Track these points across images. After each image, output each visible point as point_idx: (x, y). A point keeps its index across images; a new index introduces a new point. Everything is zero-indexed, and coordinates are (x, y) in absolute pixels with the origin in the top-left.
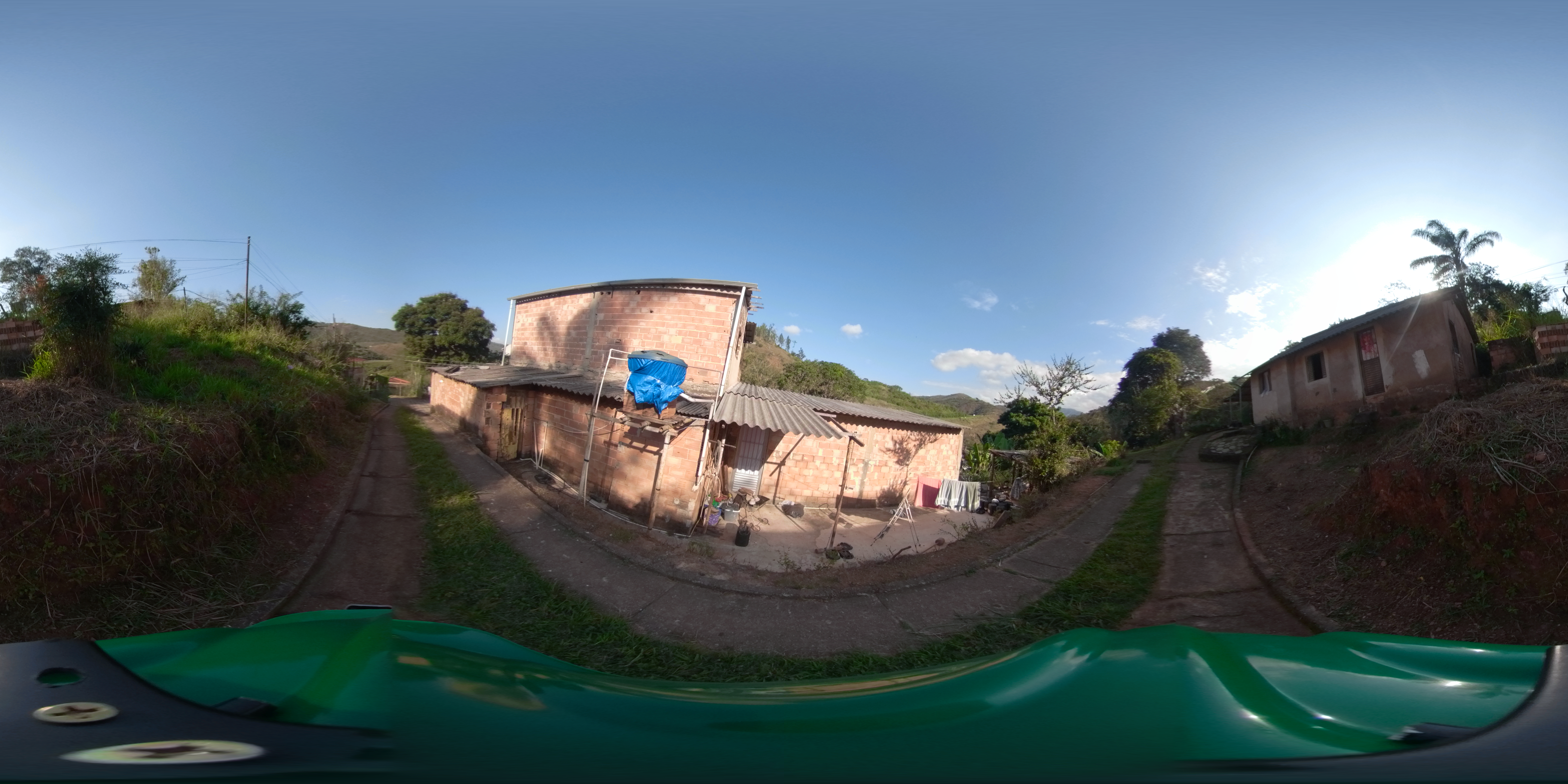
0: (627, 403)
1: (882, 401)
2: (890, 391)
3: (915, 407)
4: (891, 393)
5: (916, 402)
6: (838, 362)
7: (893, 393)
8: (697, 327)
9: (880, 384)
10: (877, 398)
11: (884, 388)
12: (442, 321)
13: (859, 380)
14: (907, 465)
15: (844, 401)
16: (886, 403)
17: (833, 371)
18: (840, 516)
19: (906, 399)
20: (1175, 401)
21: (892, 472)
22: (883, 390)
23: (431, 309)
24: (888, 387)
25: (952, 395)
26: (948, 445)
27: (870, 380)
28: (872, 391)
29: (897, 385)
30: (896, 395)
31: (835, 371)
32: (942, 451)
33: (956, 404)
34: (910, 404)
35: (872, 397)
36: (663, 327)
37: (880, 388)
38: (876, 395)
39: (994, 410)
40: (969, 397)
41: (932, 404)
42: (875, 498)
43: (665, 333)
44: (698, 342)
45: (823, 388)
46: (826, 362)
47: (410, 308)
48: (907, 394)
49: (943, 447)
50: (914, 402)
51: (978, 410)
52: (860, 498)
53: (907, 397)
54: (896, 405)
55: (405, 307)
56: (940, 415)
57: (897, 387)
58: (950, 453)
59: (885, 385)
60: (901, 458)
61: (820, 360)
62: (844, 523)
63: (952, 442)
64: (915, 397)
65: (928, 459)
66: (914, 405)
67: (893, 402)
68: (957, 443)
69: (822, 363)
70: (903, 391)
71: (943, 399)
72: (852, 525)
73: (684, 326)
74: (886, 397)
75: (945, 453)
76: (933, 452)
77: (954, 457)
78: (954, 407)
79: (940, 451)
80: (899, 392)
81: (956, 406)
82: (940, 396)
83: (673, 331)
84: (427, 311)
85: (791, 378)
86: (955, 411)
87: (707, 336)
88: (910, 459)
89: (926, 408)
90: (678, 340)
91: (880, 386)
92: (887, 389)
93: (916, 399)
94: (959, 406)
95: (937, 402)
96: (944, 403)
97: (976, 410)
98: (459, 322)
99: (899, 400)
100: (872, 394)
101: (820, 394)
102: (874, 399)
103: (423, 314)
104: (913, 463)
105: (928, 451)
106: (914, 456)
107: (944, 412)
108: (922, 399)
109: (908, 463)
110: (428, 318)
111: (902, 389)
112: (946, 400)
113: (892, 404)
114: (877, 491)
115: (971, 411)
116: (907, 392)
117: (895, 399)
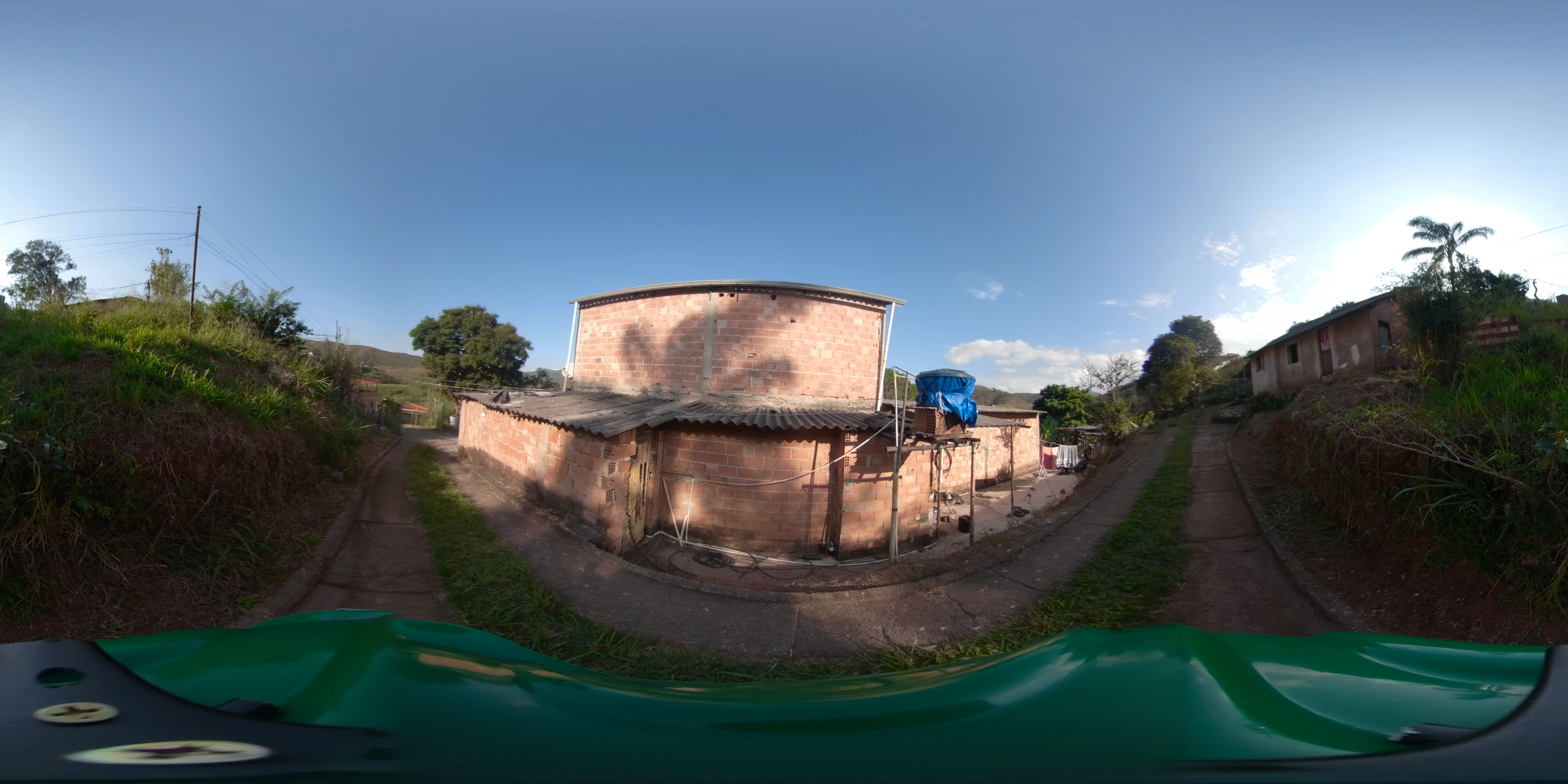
12: (469, 336)
20: (1192, 379)
21: (1003, 454)
23: (456, 322)
47: (431, 322)
55: (424, 321)
83: (821, 344)
84: (451, 325)
98: (489, 338)
103: (446, 328)
110: (453, 333)
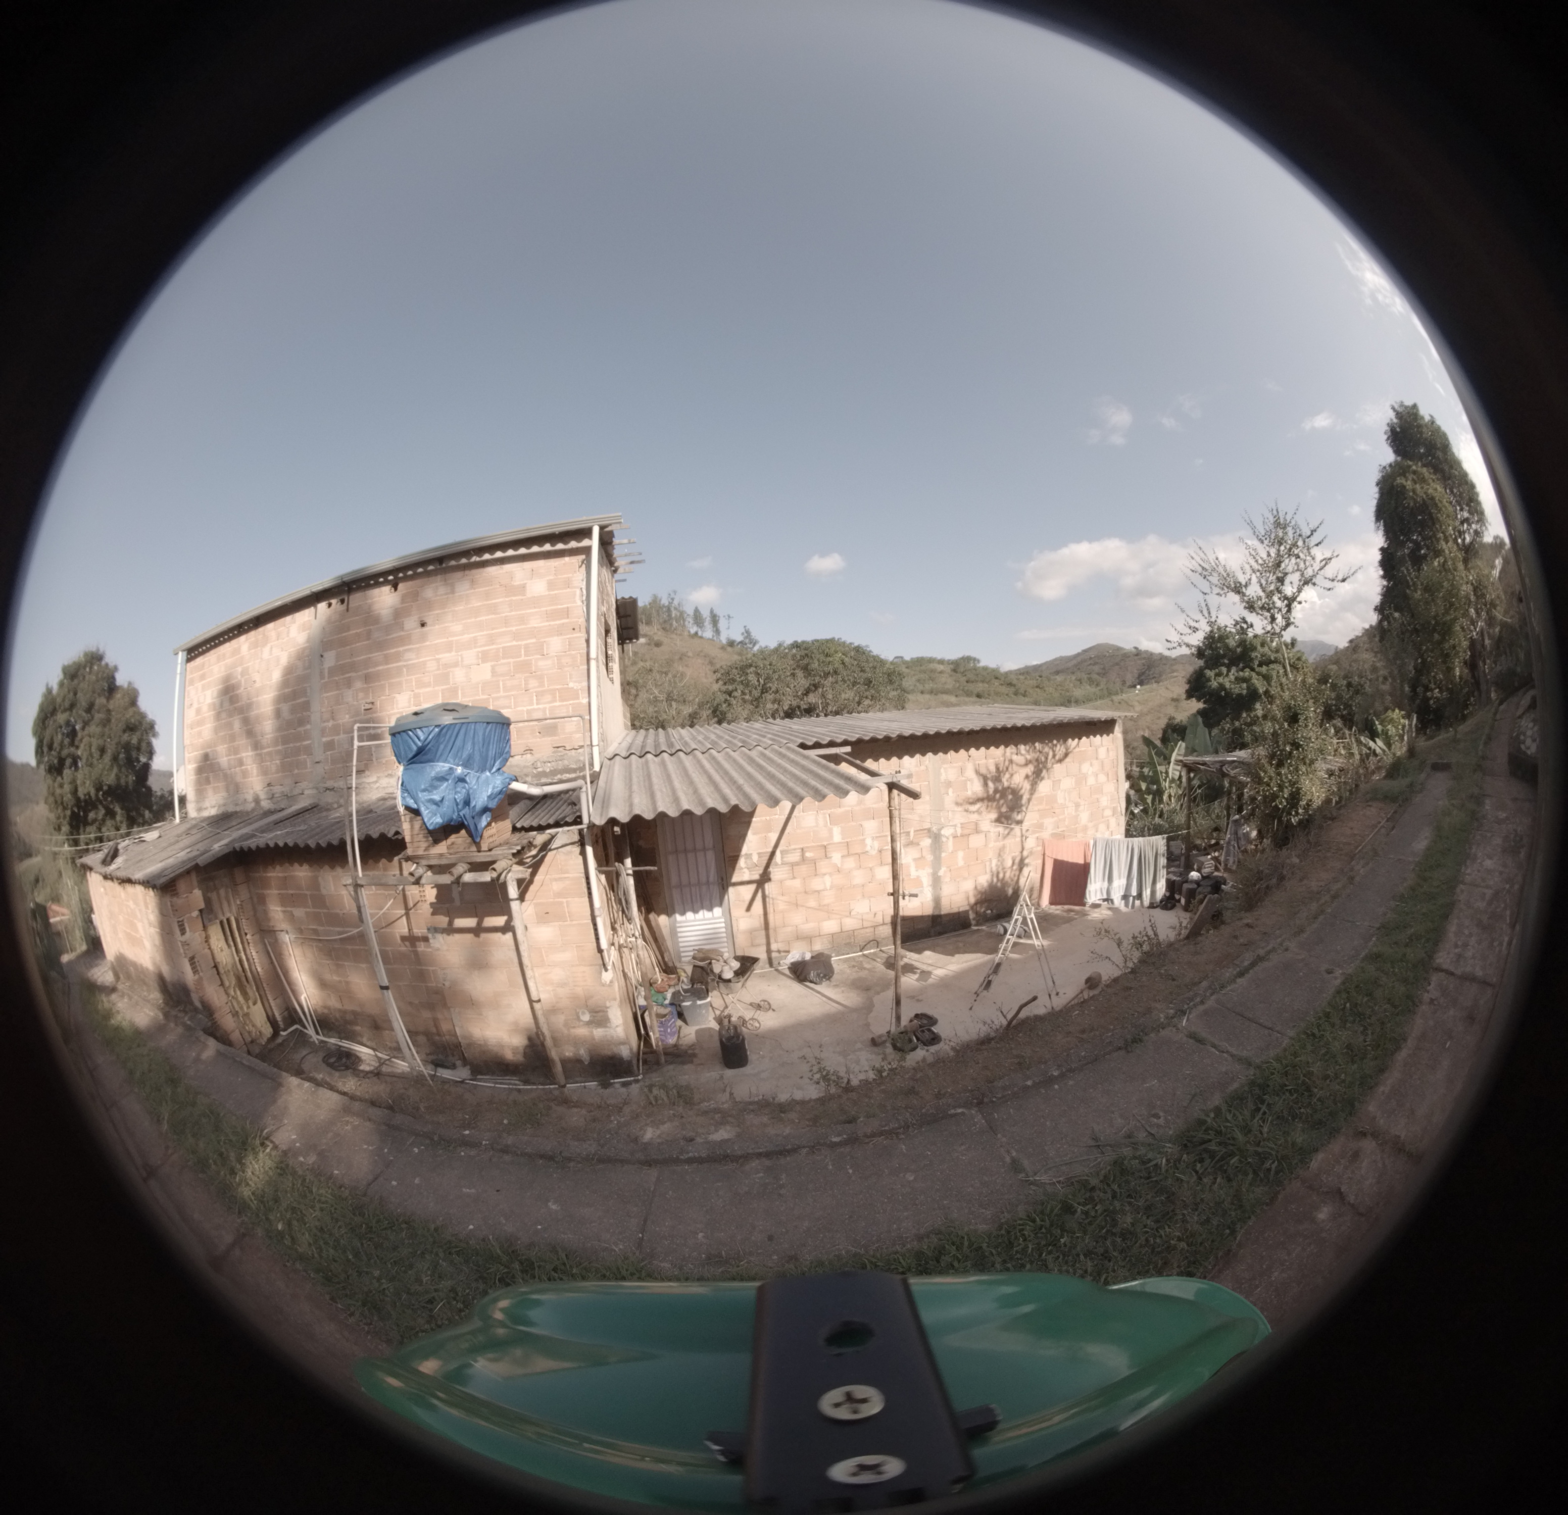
0: (412, 836)
1: (945, 697)
2: (955, 671)
3: (1016, 694)
4: (959, 675)
5: (1015, 682)
6: (828, 636)
7: (964, 674)
8: (516, 636)
9: (931, 660)
10: (931, 692)
11: (941, 667)
13: (882, 662)
14: (1019, 822)
15: (863, 715)
16: (953, 699)
17: (822, 658)
18: (906, 960)
19: (994, 681)
21: (992, 844)
22: (941, 672)
24: (950, 662)
25: (1085, 651)
26: (1095, 762)
27: (907, 658)
28: (919, 681)
29: (967, 654)
30: (971, 676)
31: (827, 655)
32: (1085, 777)
33: (1096, 668)
34: (1004, 689)
35: (922, 692)
36: (450, 651)
37: (933, 671)
38: (929, 686)
39: (1175, 667)
40: (1119, 649)
41: (1049, 680)
42: (967, 908)
43: (456, 665)
44: (524, 667)
45: (812, 698)
46: (803, 642)
48: (994, 670)
49: (1086, 768)
50: (1010, 684)
51: (1143, 673)
52: (937, 913)
53: (994, 675)
54: (974, 699)
56: (1069, 701)
57: (968, 659)
58: (1102, 778)
59: (941, 662)
60: (1004, 809)
61: (789, 641)
62: (915, 973)
63: (1102, 752)
64: (1010, 672)
65: (1060, 800)
66: (1013, 689)
67: (968, 694)
68: (1112, 754)
69: (796, 645)
70: (982, 664)
71: (1070, 665)
72: (929, 973)
73: (491, 640)
74: (949, 686)
75: (1091, 781)
76: (1067, 783)
77: (1110, 788)
78: (1095, 676)
79: (1081, 779)
80: (975, 669)
81: (1098, 674)
82: (1061, 659)
83: (470, 656)
85: (738, 694)
86: (1097, 685)
87: (540, 650)
88: (1024, 809)
89: (1038, 690)
90: (484, 673)
91: (932, 666)
92: (948, 669)
93: (1013, 677)
94: (1104, 673)
95: (1057, 673)
96: (1073, 673)
97: (1140, 675)
99: (980, 687)
100: (921, 687)
101: (809, 711)
102: (927, 696)
104: (1030, 817)
105: (1056, 783)
106: (1029, 800)
107: (1078, 693)
108: (1026, 672)
109: (1019, 817)
111: (979, 661)
112: (1076, 666)
113: (967, 699)
114: (967, 893)
115: (1130, 678)
116: (992, 665)
117: (971, 687)
